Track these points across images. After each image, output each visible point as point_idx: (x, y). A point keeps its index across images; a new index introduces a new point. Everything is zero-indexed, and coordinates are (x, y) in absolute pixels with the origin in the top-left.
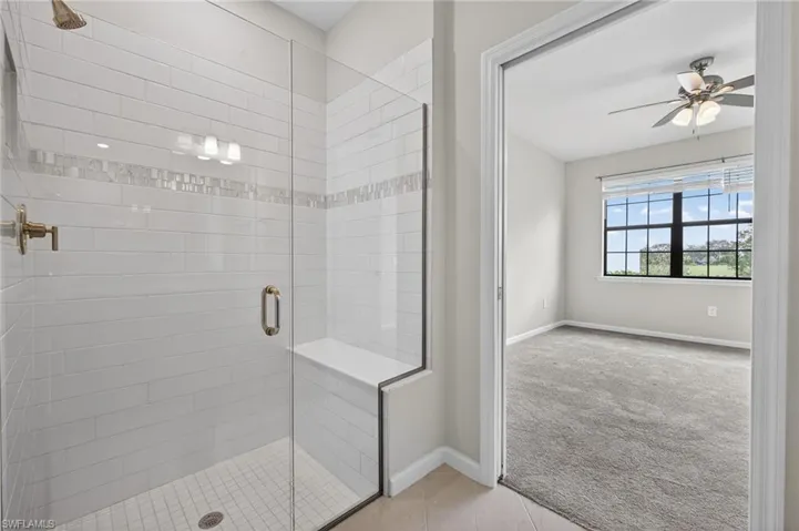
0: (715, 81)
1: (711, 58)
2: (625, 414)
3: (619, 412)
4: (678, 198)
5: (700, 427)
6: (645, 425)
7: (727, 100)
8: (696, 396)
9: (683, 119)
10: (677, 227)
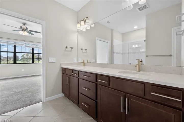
0: (27, 28)
1: (26, 24)
2: (13, 92)
3: (11, 93)
4: (15, 47)
5: (28, 88)
6: (18, 92)
7: (28, 32)
8: (25, 85)
9: (21, 32)
10: (15, 53)
